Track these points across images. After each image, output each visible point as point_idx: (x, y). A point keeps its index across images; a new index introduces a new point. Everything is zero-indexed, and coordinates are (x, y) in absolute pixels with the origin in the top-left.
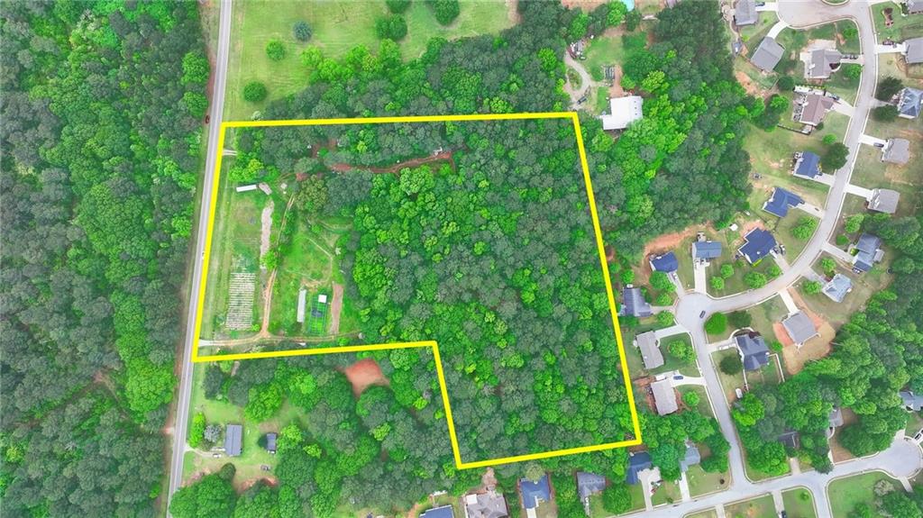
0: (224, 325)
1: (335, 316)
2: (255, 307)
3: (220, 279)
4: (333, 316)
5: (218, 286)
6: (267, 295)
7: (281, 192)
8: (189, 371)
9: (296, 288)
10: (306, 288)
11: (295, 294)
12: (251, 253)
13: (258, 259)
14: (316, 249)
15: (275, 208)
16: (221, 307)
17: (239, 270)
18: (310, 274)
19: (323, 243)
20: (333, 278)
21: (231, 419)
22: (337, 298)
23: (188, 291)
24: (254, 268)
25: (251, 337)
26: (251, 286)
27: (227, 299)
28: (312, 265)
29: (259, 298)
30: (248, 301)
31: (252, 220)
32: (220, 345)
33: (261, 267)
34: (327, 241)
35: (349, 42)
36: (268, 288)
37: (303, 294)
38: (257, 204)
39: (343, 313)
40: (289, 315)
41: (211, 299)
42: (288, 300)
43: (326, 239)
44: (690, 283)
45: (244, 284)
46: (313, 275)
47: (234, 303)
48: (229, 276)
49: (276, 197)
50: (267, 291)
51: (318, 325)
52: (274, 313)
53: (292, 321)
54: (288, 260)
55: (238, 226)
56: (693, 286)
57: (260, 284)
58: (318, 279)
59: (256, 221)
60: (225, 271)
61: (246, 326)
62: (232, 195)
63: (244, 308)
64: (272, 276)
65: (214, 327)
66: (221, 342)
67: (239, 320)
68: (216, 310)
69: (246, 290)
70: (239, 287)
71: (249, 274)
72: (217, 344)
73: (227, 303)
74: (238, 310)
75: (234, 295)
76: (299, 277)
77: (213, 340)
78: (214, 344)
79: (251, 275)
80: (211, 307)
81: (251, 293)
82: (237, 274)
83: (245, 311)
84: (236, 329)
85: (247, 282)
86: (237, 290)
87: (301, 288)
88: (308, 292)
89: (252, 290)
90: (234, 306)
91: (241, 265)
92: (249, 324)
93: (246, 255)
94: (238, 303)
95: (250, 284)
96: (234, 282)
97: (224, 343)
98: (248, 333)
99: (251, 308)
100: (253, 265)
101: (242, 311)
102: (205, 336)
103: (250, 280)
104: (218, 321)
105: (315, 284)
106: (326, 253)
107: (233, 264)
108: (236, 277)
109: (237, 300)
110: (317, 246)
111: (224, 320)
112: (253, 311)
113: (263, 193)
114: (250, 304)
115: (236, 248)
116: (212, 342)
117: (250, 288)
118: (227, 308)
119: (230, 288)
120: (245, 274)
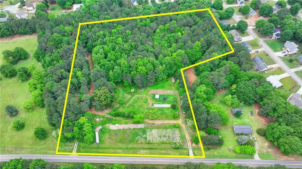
0: (179, 143)
1: (166, 92)
2: (166, 128)
3: (152, 149)
4: (166, 93)
5: (156, 149)
6: (158, 122)
7: (101, 121)
8: (210, 161)
10: (153, 105)
11: (156, 110)
12: (135, 133)
13: (139, 129)
14: (132, 103)
15: (110, 123)
16: (169, 146)
17: (146, 138)
18: (145, 104)
19: (129, 100)
20: (146, 94)
21: (231, 134)
22: (157, 92)
24: (144, 131)
25: (183, 128)
26: (154, 131)
27: (163, 143)
28: (140, 104)
29: (160, 126)
31: (116, 134)
32: (190, 144)
33: (143, 127)
34: (128, 98)
35: (25, 93)
36: (154, 122)
37: (155, 106)
38: (106, 132)
39: (163, 89)
40: (167, 111)
41: (164, 152)
42: (160, 112)
43: (127, 99)
45: (153, 135)
46: (146, 102)
47: (164, 139)
48: (149, 143)
49: (103, 123)
50: (156, 123)
51: (171, 98)
52: (167, 118)
53: (171, 110)
55: (120, 142)
57: (152, 127)
58: (147, 100)
59: (116, 132)
60: (146, 146)
61: (177, 131)
62: (101, 146)
63: (167, 133)
64: (148, 121)
65: (180, 149)
66: (188, 144)
67: (174, 136)
68: (170, 148)
69: (157, 133)
70: (155, 138)
71: (147, 133)
72: (191, 146)
73: (165, 143)
74: (169, 137)
75: (160, 140)
76: (147, 109)
77: (188, 149)
78: (191, 147)
79: (148, 132)
80: (169, 152)
81: (158, 131)
82: (147, 139)
83: (169, 133)
84: (179, 136)
85: (152, 133)
86: (157, 138)
87: (153, 107)
88: (155, 104)
89: (156, 130)
90: (166, 139)
91: (143, 137)
92: (175, 130)
93: (136, 136)
94: (165, 137)
95: (152, 132)
96: (153, 140)
97: (189, 142)
98: (181, 130)
99: (167, 130)
100: (142, 131)
101: (169, 135)
102: (187, 153)
103: (150, 132)
104: (177, 147)
105: (150, 102)
106: (134, 98)
107: (142, 142)
108: (150, 139)
109: (162, 137)
110: (131, 102)
111: (175, 143)
112: (168, 129)
113: (101, 130)
114: (164, 131)
115: (132, 141)
116: (189, 149)
117: (155, 131)
118: (168, 143)
119: (156, 142)
120: (147, 135)
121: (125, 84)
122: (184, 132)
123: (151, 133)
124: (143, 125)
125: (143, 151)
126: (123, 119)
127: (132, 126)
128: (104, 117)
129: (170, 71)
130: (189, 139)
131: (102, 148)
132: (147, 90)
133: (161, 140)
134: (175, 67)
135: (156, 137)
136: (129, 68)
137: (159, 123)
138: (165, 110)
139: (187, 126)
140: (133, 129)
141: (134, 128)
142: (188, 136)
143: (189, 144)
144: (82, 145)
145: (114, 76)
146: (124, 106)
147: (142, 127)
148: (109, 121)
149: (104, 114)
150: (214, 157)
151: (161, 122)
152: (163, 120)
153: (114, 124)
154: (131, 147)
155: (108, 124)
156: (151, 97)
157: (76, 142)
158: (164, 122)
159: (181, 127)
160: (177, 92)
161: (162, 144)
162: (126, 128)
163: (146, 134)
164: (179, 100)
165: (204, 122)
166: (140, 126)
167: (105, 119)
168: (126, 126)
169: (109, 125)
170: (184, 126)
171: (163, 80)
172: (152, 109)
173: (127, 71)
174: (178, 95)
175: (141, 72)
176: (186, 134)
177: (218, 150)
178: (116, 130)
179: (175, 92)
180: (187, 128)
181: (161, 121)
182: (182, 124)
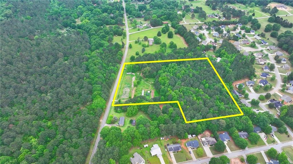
1: (152, 95)
5: (120, 90)
6: (133, 92)
9: (141, 91)
10: (144, 90)
13: (131, 85)
14: (147, 84)
15: (136, 77)
19: (149, 83)
22: (153, 93)
23: (111, 91)
24: (130, 87)
26: (129, 90)
28: (145, 87)
29: (131, 92)
30: (128, 93)
36: (134, 90)
42: (139, 92)
44: (250, 91)
47: (124, 93)
52: (135, 95)
54: (139, 86)
55: (126, 80)
56: (251, 91)
60: (122, 87)
62: (126, 74)
80: (118, 94)
82: (125, 88)
113: (133, 74)
119: (123, 90)
124: (133, 87)
126: (137, 81)
127: (133, 83)
128: (139, 75)
144: (127, 70)
146: (145, 81)
150: (111, 108)
154: (123, 83)
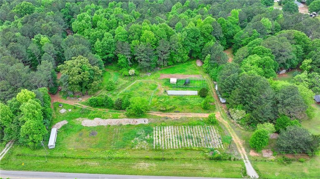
0: (220, 150)
3: (164, 159)
4: (188, 78)
5: (172, 159)
7: (69, 113)
11: (172, 98)
12: (130, 132)
13: (138, 126)
14: (129, 90)
15: (84, 117)
16: (200, 155)
17: (151, 141)
18: (152, 91)
19: (125, 86)
20: (155, 79)
25: (224, 126)
26: (168, 130)
27: (186, 150)
29: (179, 122)
30: (186, 131)
31: (93, 134)
32: (245, 153)
33: (147, 123)
34: (123, 84)
36: (168, 116)
38: (74, 131)
39: (183, 73)
40: (192, 101)
42: (178, 101)
43: (121, 85)
46: (153, 89)
47: (189, 143)
48: (158, 149)
49: (71, 117)
50: (171, 116)
51: (197, 84)
53: (199, 98)
55: (97, 146)
58: (156, 86)
61: (214, 130)
62: (56, 154)
63: (193, 133)
64: (156, 114)
65: (225, 160)
66: (240, 152)
67: (208, 137)
68: (202, 159)
69: (173, 133)
70: (170, 140)
71: (154, 132)
72: (246, 156)
73: (191, 149)
74: (197, 139)
75: (180, 143)
76: (155, 97)
77: (241, 160)
78: (247, 158)
79: (155, 130)
80: (200, 166)
81: (175, 129)
82: (154, 142)
83: (197, 132)
84: (220, 138)
85: (164, 133)
86: (174, 141)
87: (166, 95)
88: (169, 90)
89: (172, 128)
90: (193, 142)
91: (145, 139)
92: (210, 128)
93: (132, 136)
94: (189, 138)
95: (165, 130)
96: (165, 145)
97: (241, 148)
98: (220, 128)
99: (193, 128)
100: (144, 129)
101: (198, 135)
102: (241, 168)
103: (161, 131)
104: (216, 156)
105: (161, 88)
106: (133, 83)
107: (143, 147)
108: (159, 143)
109: (185, 140)
110: (127, 88)
111: (212, 150)
112: (195, 125)
113: (64, 126)
114: (188, 129)
115: (124, 147)
116: (245, 161)
117: (170, 130)
118: (197, 149)
119: (172, 147)
120: (154, 136)
121: (119, 61)
122: (228, 131)
123: (162, 133)
124: (147, 120)
125: (143, 164)
126: (109, 111)
127: (125, 121)
128: (75, 108)
129: (193, 45)
130: (240, 144)
131: (58, 158)
132: (156, 74)
133: (181, 145)
134: (202, 38)
135: (171, 138)
136: (127, 36)
137: (176, 116)
138: (187, 98)
139: (233, 121)
140: (127, 125)
141: (130, 125)
142: (237, 137)
143: (242, 152)
144: (18, 151)
145: (103, 47)
146: (115, 93)
147: (144, 123)
148: (84, 113)
149: (77, 104)
151: (181, 116)
152: (184, 113)
153: (92, 118)
154: (119, 156)
155: (80, 118)
156: (163, 83)
157: (8, 145)
158: (187, 116)
159: (221, 123)
160: (206, 77)
161: (184, 151)
162: (114, 124)
163: (153, 134)
164: (212, 87)
165: (269, 105)
166: (140, 121)
167: (77, 110)
168: (114, 122)
169: (82, 119)
170: (226, 122)
171: (182, 62)
172: (165, 97)
173: (124, 40)
174: (208, 81)
175: (148, 40)
176: (232, 135)
177: (308, 163)
178: (95, 127)
179: (203, 77)
180: (232, 125)
181: (181, 114)
182: (221, 119)
